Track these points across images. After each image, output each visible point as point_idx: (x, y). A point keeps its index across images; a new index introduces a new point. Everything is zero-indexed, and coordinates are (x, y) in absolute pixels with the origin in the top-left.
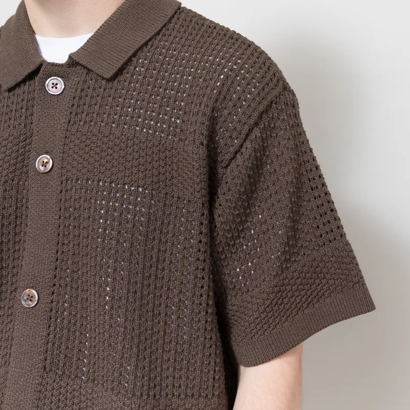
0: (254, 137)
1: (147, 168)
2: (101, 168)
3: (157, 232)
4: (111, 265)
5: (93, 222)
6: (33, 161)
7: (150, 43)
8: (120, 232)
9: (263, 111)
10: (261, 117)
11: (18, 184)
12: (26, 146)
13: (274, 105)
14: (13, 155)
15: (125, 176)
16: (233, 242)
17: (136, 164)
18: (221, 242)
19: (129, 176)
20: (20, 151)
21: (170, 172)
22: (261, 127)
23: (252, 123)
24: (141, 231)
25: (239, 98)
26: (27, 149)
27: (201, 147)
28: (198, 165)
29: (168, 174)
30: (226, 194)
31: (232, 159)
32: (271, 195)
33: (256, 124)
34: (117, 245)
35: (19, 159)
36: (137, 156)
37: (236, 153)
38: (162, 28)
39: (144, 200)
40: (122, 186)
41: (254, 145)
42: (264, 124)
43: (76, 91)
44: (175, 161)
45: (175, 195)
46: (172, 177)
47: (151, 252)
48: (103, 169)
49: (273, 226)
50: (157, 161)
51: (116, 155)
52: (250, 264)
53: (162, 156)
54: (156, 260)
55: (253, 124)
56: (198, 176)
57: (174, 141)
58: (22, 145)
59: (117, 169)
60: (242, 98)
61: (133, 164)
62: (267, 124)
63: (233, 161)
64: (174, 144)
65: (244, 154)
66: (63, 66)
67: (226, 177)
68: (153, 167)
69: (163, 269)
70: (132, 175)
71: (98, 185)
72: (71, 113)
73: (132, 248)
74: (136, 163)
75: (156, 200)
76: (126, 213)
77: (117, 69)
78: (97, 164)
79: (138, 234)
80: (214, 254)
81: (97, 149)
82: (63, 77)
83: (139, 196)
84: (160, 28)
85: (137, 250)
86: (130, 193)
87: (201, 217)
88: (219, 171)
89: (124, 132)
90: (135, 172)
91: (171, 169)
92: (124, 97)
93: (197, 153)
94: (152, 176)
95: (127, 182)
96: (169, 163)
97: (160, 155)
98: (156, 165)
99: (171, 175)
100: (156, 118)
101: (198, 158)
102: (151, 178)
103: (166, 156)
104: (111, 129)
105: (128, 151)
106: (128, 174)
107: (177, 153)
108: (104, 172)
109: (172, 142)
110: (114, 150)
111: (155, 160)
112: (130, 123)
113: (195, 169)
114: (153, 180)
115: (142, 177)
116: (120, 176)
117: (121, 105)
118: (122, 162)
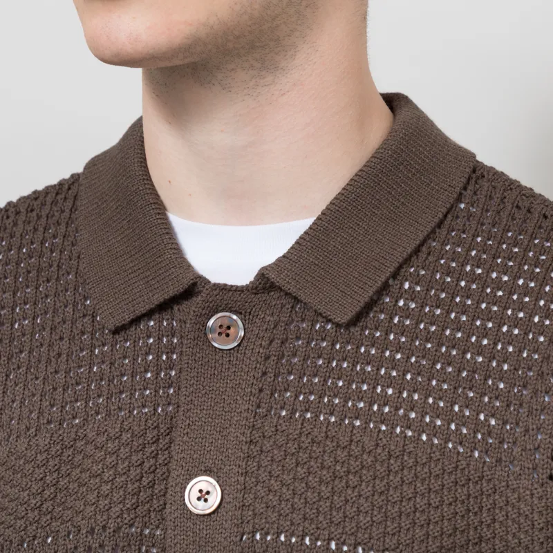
1: (432, 517)
2: (334, 513)
6: (178, 489)
7: (424, 249)
11: (141, 535)
12: (157, 454)
14: (133, 473)
15: (385, 534)
17: (409, 510)
19: (394, 534)
20: (147, 465)
21: (476, 528)
26: (161, 461)
28: (543, 520)
29: (471, 533)
35: (145, 481)
36: (409, 492)
38: (445, 216)
43: (271, 342)
44: (487, 504)
46: (480, 539)
48: (337, 517)
50: (450, 504)
51: (366, 490)
53: (461, 493)
56: (542, 543)
57: (485, 462)
58: (150, 451)
59: (368, 519)
61: (403, 509)
64: (485, 469)
66: (243, 291)
68: (444, 517)
70: (400, 532)
72: (261, 391)
74: (407, 507)
77: (362, 304)
78: (324, 506)
81: (325, 473)
82: (241, 313)
84: (440, 215)
89: (381, 439)
90: (406, 525)
91: (479, 522)
92: (376, 364)
93: (541, 496)
94: (441, 535)
95: (390, 546)
96: (474, 508)
97: (456, 491)
98: (449, 513)
99: (478, 535)
100: (448, 414)
101: (543, 507)
102: (439, 541)
103: (469, 495)
104: (352, 431)
105: (392, 481)
106: (393, 529)
107: (491, 489)
108: (340, 522)
109: (481, 466)
110: (360, 477)
111: (447, 502)
112: (393, 420)
113: (537, 528)
114: (442, 544)
115: (420, 537)
116: (376, 533)
117: (373, 382)
118: (378, 503)
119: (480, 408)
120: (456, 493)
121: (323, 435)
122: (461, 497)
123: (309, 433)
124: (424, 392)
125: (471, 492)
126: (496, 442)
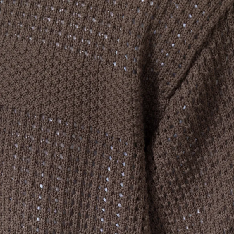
0: (202, 61)
1: (68, 96)
3: (79, 172)
4: (25, 211)
5: (6, 158)
8: (36, 171)
9: (215, 26)
10: (212, 34)
13: (230, 15)
15: (41, 105)
16: (177, 187)
17: (55, 92)
18: (162, 187)
19: (46, 106)
21: (94, 102)
22: (212, 47)
23: (199, 44)
24: (60, 171)
25: (183, 11)
27: (134, 75)
28: (130, 97)
29: (92, 104)
30: (168, 131)
31: (176, 89)
32: (224, 129)
33: (205, 44)
34: (32, 187)
36: (55, 81)
37: (181, 81)
39: (64, 134)
40: (38, 117)
41: (202, 71)
42: (216, 43)
44: (101, 88)
45: (101, 129)
46: (97, 108)
47: (72, 196)
48: (17, 95)
49: (226, 169)
50: (79, 88)
52: (199, 212)
53: (86, 81)
54: (78, 205)
55: (200, 46)
56: (129, 111)
57: (100, 62)
59: (33, 97)
60: (187, 10)
61: (52, 91)
62: (220, 41)
63: (177, 90)
64: (100, 66)
65: (189, 83)
67: (169, 109)
68: (75, 95)
69: (87, 216)
70: (50, 104)
71: (12, 114)
73: (50, 192)
74: (54, 89)
75: (78, 135)
76: (43, 149)
78: (11, 89)
79: (56, 176)
80: (154, 199)
83: (58, 130)
85: (56, 193)
86: (48, 125)
87: (132, 159)
88: (160, 101)
89: (42, 49)
90: (53, 100)
91: (96, 98)
92: (43, 4)
93: (128, 83)
94: (73, 106)
95: (44, 112)
96: (93, 90)
97: (82, 80)
98: (78, 93)
99: (96, 105)
100: (80, 33)
101: (129, 90)
102: (72, 109)
103: (90, 82)
104: (27, 45)
105: (46, 74)
106: (45, 103)
107: (103, 78)
108: (18, 98)
109: (98, 64)
110: (30, 72)
111: (77, 86)
112: (49, 37)
113: (126, 102)
114: (74, 111)
115: (61, 107)
116: (36, 105)
117: (40, 14)
118: (38, 87)
119: (98, 29)
120: (83, 81)
121: (12, 47)
122: (85, 83)
123: (7, 46)
124: (67, 20)
125: (91, 80)
126: (107, 50)
